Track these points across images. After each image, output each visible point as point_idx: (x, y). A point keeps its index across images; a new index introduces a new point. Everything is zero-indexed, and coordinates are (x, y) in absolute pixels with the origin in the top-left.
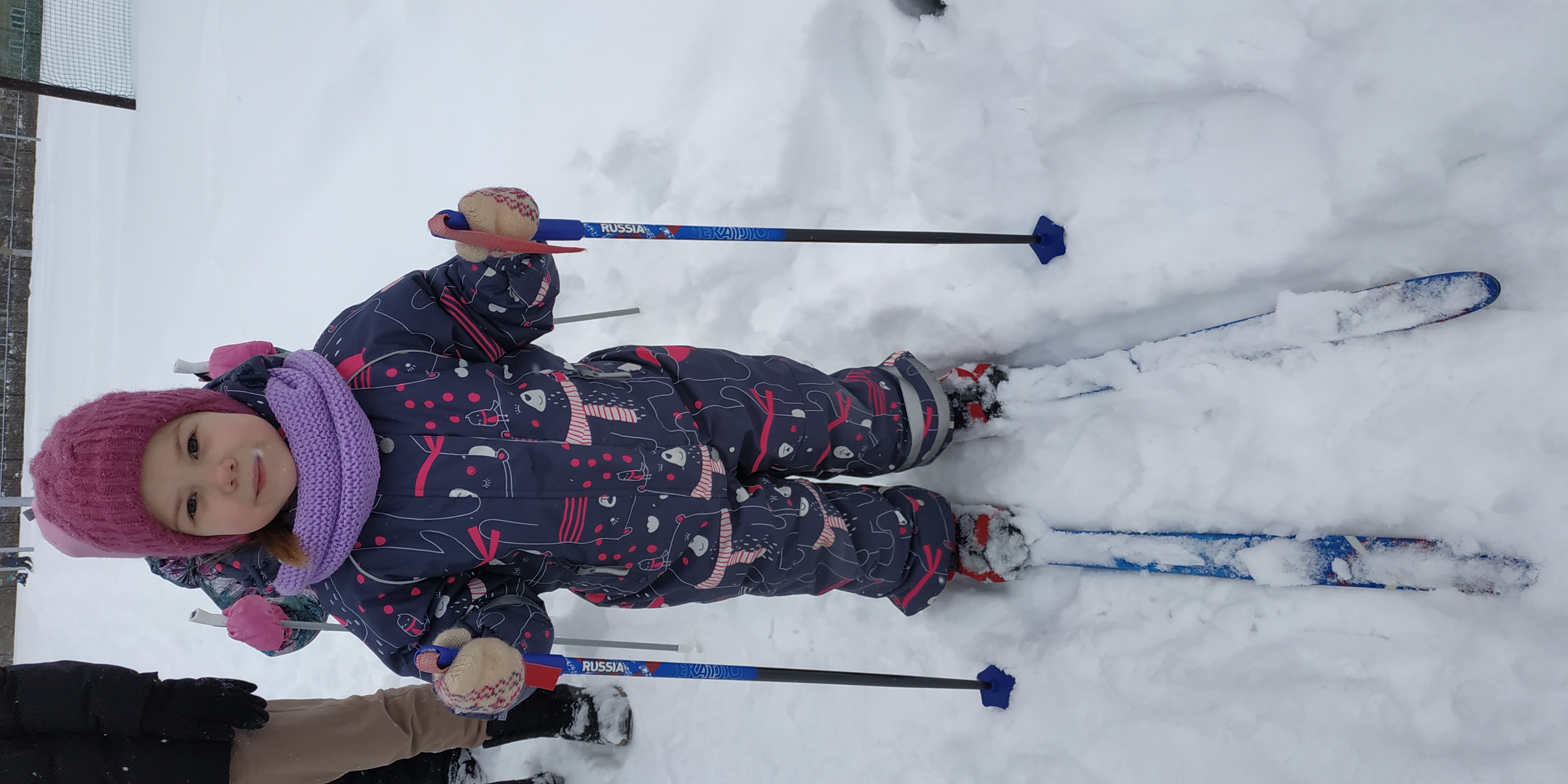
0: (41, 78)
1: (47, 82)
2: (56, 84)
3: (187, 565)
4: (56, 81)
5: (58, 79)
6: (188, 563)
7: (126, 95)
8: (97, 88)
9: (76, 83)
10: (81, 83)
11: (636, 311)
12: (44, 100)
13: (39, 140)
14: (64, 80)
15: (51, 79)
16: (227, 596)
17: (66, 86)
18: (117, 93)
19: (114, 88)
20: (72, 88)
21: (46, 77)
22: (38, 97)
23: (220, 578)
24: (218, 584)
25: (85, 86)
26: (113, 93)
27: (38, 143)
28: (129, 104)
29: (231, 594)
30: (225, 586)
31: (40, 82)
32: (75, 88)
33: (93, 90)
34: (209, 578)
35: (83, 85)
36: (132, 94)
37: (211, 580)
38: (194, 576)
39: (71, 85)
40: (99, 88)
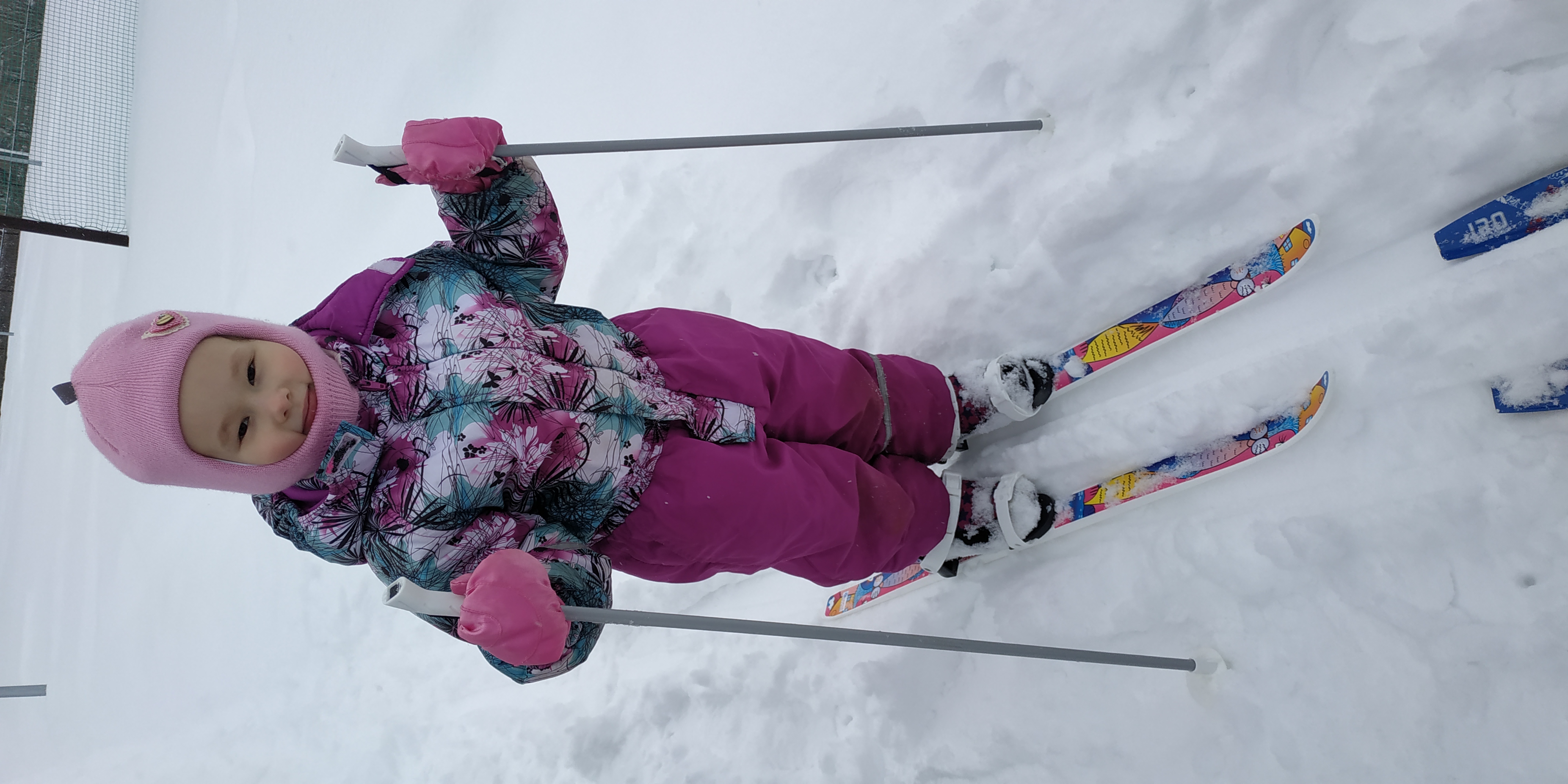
0: (24, 214)
1: (33, 218)
2: (43, 220)
3: (354, 508)
4: (44, 217)
5: (46, 215)
6: (358, 505)
7: (118, 231)
8: (88, 224)
9: (65, 220)
10: (70, 219)
11: (1036, 125)
12: (27, 238)
13: (12, 334)
14: (52, 217)
15: (38, 216)
16: (432, 566)
17: (54, 222)
18: (109, 230)
19: (106, 224)
20: (60, 224)
21: (32, 211)
22: (18, 234)
23: (422, 530)
24: (418, 542)
25: (74, 222)
26: (104, 230)
27: (10, 337)
28: (122, 240)
29: (439, 563)
30: (429, 547)
31: (23, 218)
32: (63, 224)
33: (83, 226)
34: (400, 531)
35: (72, 221)
36: (125, 230)
37: (403, 535)
38: (363, 534)
39: (60, 221)
40: (89, 224)
